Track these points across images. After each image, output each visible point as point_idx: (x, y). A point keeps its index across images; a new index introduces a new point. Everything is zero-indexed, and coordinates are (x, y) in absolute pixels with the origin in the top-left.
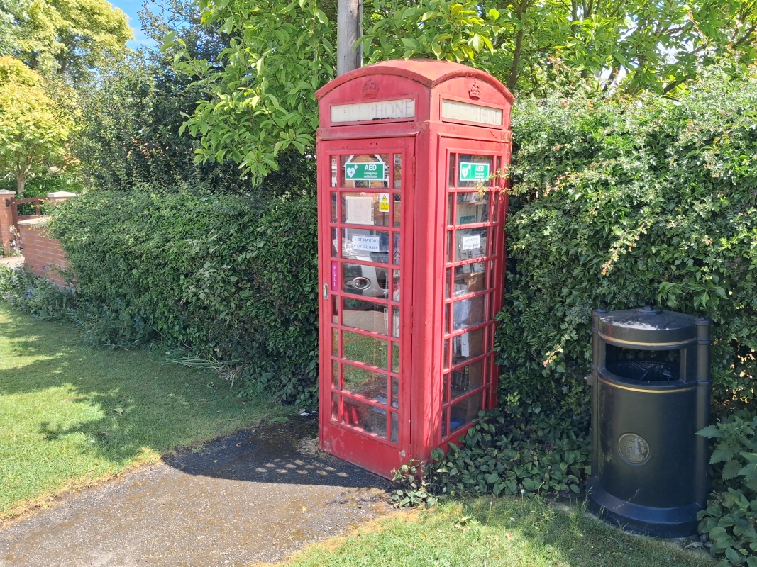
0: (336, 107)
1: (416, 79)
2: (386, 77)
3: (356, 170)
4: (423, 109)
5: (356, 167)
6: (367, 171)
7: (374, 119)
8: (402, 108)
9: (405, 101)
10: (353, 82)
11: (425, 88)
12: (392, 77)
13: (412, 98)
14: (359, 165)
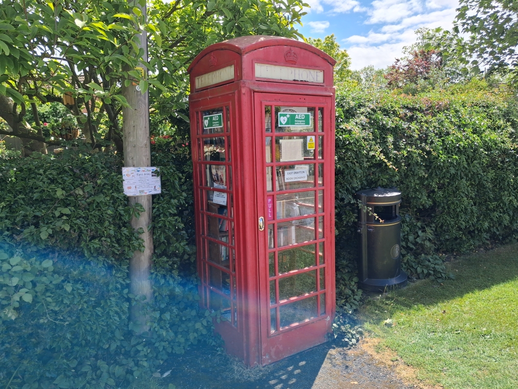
0: (259, 64)
2: (303, 51)
3: (288, 119)
6: (297, 119)
7: (294, 80)
8: (315, 76)
9: (316, 71)
10: (277, 48)
11: (330, 65)
12: (308, 52)
13: (321, 70)
14: (291, 115)
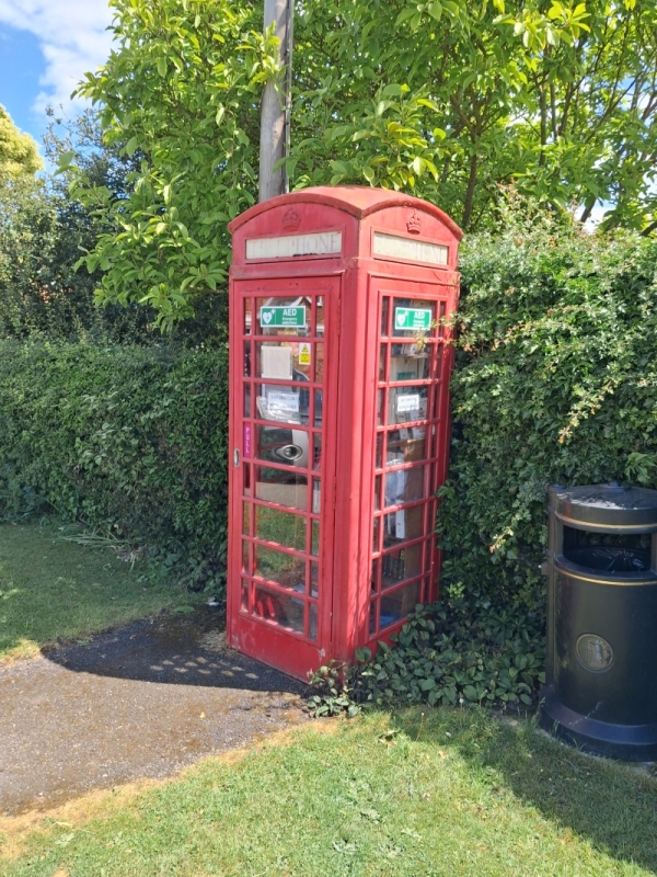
0: (252, 241)
1: (343, 208)
2: (309, 206)
3: (273, 316)
4: (351, 244)
5: (273, 311)
6: (286, 316)
7: (295, 256)
8: (326, 243)
9: (330, 234)
10: (272, 211)
11: (353, 219)
12: (316, 207)
13: (338, 231)
14: (277, 310)
